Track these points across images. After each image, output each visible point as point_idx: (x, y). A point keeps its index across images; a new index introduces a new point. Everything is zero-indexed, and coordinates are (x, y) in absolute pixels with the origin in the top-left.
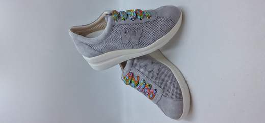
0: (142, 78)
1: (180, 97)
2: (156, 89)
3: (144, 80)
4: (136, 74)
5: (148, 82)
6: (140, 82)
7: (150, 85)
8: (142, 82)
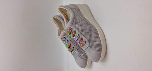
0: (77, 33)
1: (100, 50)
2: (85, 42)
3: (79, 35)
4: (74, 29)
5: (81, 36)
6: (76, 35)
7: (82, 39)
8: (77, 35)
